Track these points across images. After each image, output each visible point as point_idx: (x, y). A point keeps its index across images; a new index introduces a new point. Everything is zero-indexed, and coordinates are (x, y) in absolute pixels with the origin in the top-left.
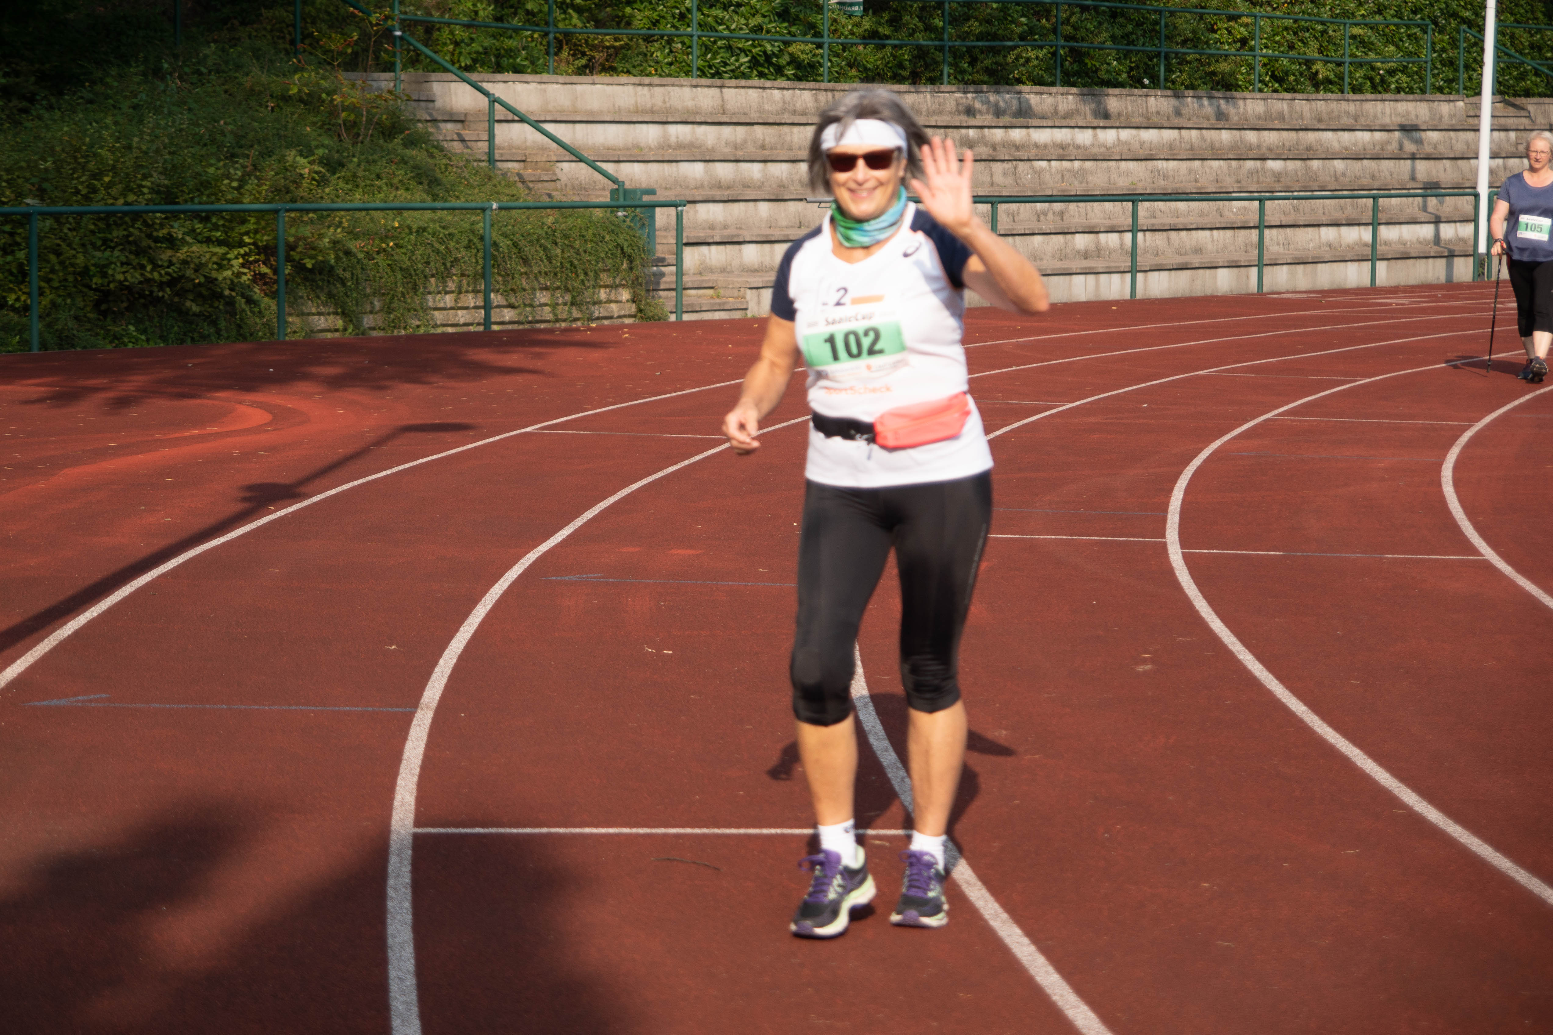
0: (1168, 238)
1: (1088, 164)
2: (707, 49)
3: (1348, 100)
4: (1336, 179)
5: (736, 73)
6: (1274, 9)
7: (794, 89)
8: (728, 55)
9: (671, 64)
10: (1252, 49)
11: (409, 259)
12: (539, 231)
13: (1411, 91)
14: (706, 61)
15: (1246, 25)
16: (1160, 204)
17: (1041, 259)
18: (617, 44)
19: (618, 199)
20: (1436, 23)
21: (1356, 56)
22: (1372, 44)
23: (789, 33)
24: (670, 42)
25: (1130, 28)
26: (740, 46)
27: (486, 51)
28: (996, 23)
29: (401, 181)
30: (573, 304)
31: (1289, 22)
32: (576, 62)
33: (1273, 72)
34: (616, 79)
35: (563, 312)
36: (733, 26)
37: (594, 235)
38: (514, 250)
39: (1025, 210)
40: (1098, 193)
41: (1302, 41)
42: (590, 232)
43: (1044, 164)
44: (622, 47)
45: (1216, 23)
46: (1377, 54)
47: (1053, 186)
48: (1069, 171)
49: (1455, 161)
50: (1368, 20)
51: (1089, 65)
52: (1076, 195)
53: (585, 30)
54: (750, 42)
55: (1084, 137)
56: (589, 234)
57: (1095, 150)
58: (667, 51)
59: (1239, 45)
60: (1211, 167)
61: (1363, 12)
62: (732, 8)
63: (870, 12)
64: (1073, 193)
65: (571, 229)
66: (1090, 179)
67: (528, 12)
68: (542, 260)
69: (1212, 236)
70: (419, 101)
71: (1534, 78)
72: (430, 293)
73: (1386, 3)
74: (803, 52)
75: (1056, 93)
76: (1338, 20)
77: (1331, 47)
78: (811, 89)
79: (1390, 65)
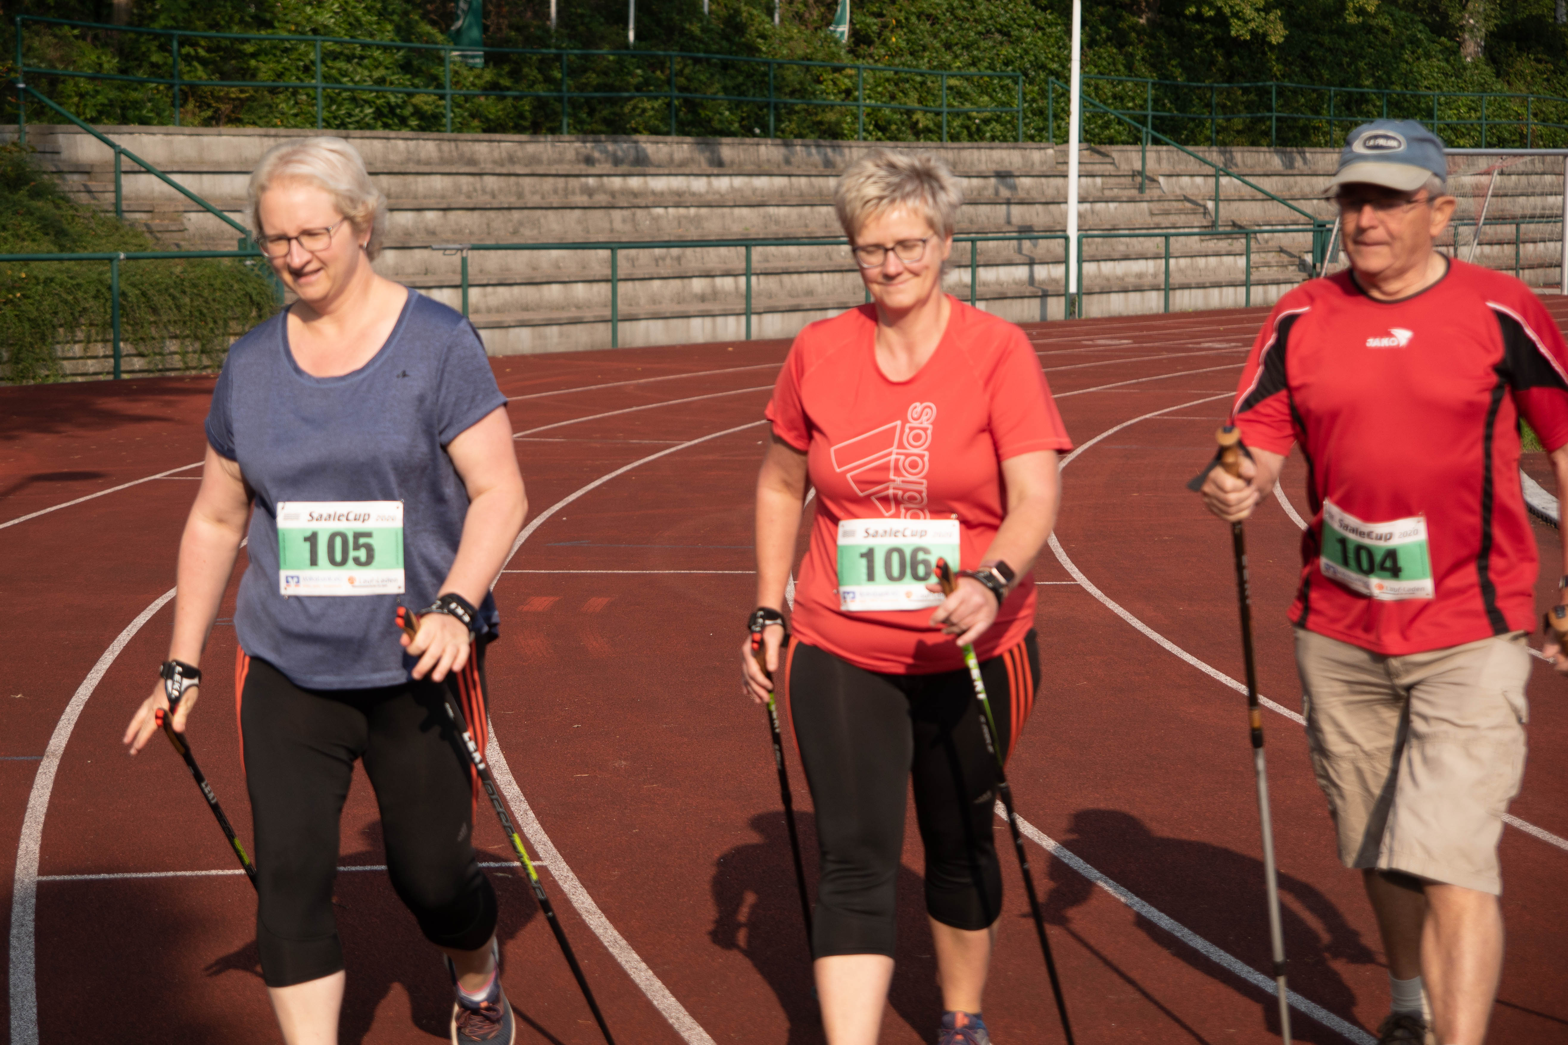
0: (781, 282)
1: (704, 211)
2: (332, 100)
3: (946, 148)
5: (362, 124)
6: (876, 61)
7: (417, 139)
8: (352, 106)
9: (296, 115)
10: (856, 99)
11: (37, 309)
12: (168, 281)
13: (1005, 139)
14: (330, 112)
15: (850, 77)
16: (772, 249)
17: (660, 303)
18: (243, 96)
19: (245, 248)
20: (1026, 75)
21: (953, 106)
22: (968, 94)
23: (413, 85)
24: (295, 93)
25: (740, 79)
26: (364, 97)
27: (111, 103)
28: (612, 75)
29: (27, 232)
30: (203, 352)
31: (890, 74)
32: (203, 114)
33: (876, 121)
34: (242, 130)
35: (193, 360)
36: (357, 78)
37: (223, 284)
38: (143, 299)
39: (644, 255)
40: (712, 238)
41: (902, 92)
42: (219, 281)
43: (660, 211)
44: (248, 99)
45: (821, 75)
46: (973, 104)
47: (670, 232)
48: (686, 217)
49: (1046, 206)
50: (963, 72)
51: (703, 115)
52: (692, 241)
53: (210, 82)
54: (374, 94)
55: (699, 185)
56: (218, 283)
57: (710, 197)
58: (292, 102)
59: (843, 95)
60: (820, 213)
61: (958, 64)
62: (356, 60)
63: (491, 64)
64: (689, 239)
65: (199, 278)
66: (706, 225)
67: (154, 65)
68: (170, 309)
69: (822, 279)
70: (44, 152)
71: (1117, 127)
72: (58, 343)
73: (980, 55)
74: (426, 103)
75: (672, 142)
76: (935, 72)
77: (929, 97)
78: (435, 140)
79: (987, 115)
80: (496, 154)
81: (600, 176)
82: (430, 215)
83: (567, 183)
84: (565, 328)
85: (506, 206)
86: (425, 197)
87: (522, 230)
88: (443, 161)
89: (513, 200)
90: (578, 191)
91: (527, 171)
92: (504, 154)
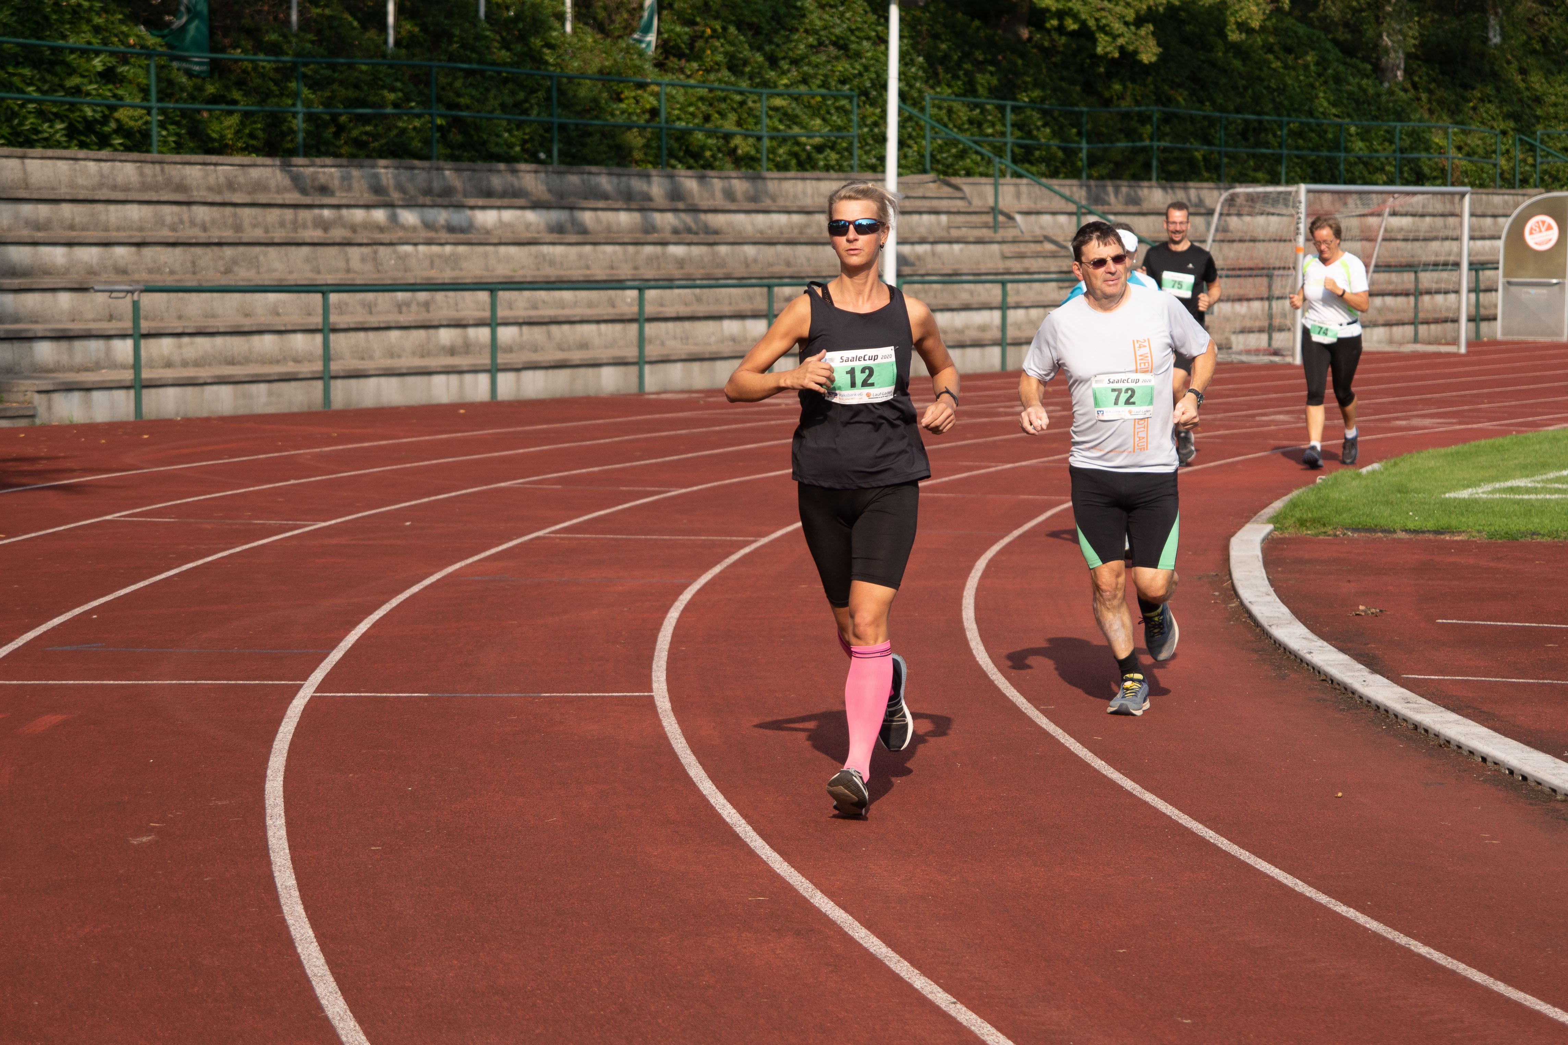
0: (549, 333)
1: (461, 249)
3: (767, 179)
4: (747, 266)
5: (51, 142)
6: (689, 77)
7: (115, 160)
8: (40, 121)
13: (840, 169)
14: (11, 127)
15: (656, 95)
16: (542, 294)
17: (399, 356)
20: (867, 95)
21: (778, 130)
22: (797, 116)
23: (115, 96)
25: (521, 95)
26: (54, 110)
28: (366, 88)
31: (703, 92)
33: (687, 147)
36: (46, 87)
39: (383, 299)
40: (468, 281)
41: (718, 112)
43: (409, 248)
45: (622, 92)
46: (803, 127)
47: (418, 274)
48: (440, 256)
50: (791, 90)
51: (475, 138)
54: (67, 107)
57: (472, 233)
59: (647, 116)
60: (604, 253)
61: (785, 81)
62: (45, 66)
64: (440, 281)
66: (464, 265)
69: (599, 330)
71: (974, 156)
73: (811, 71)
74: (132, 118)
75: (430, 168)
76: (759, 90)
77: (751, 120)
78: (135, 161)
79: (817, 140)
80: (212, 180)
81: (338, 207)
82: (120, 251)
83: (296, 215)
84: (275, 386)
85: (217, 241)
86: (118, 229)
87: (236, 269)
88: (145, 187)
89: (228, 235)
90: (309, 224)
91: (247, 199)
92: (222, 180)
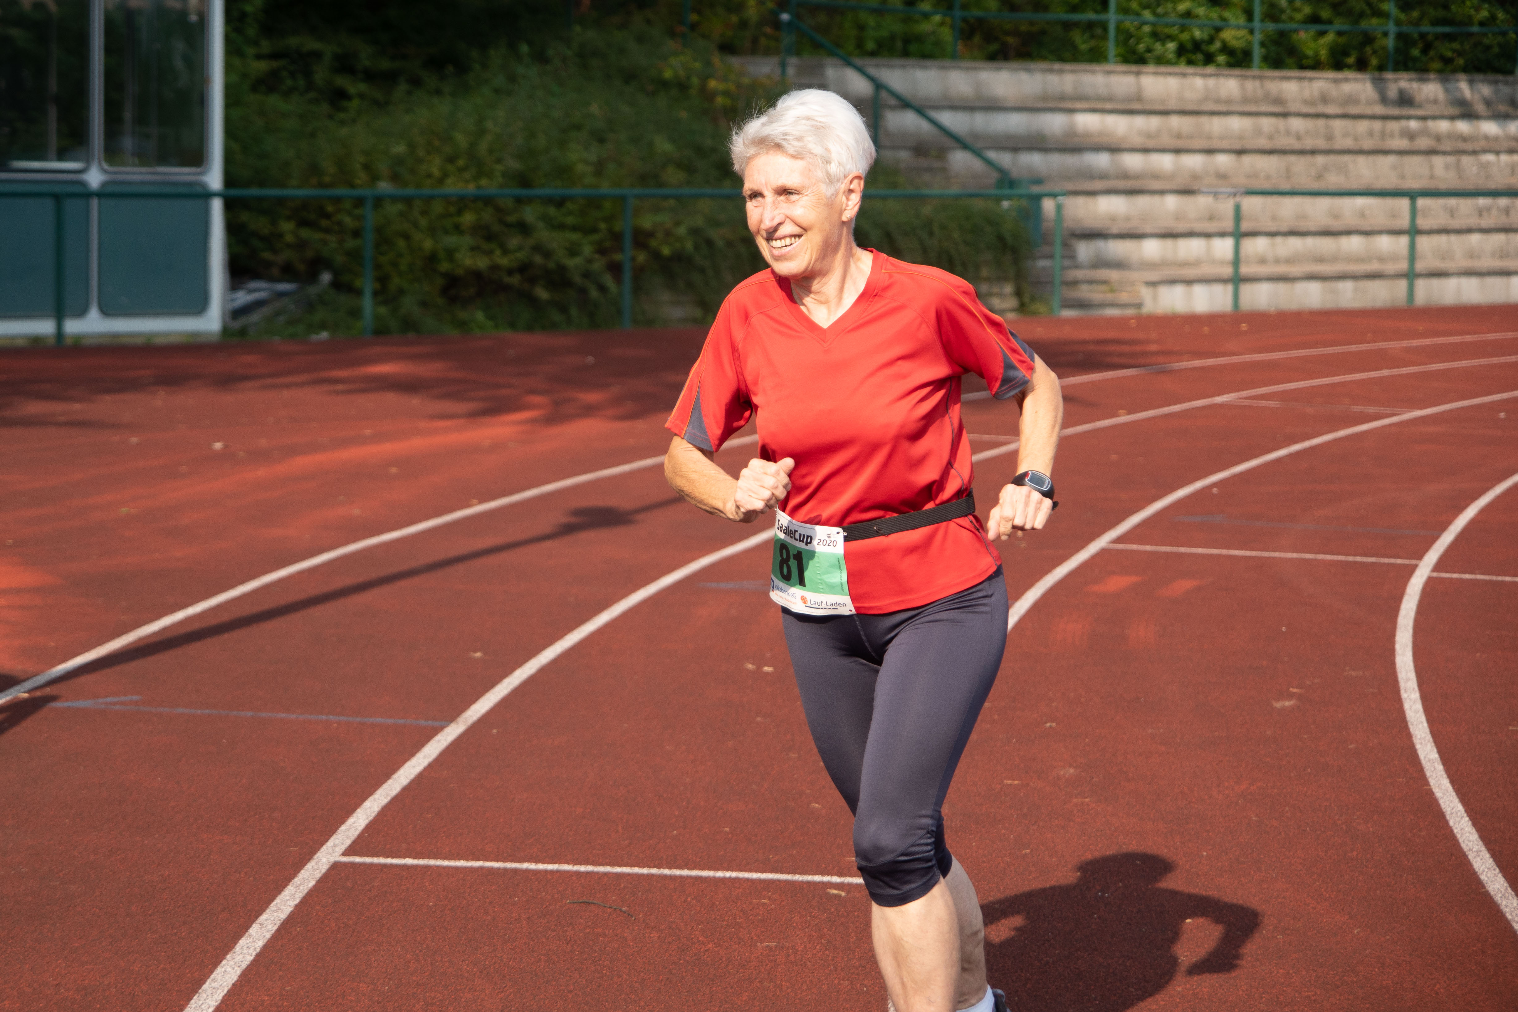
5: (1162, 60)
8: (1152, 41)
12: (915, 222)
14: (1126, 47)
18: (1033, 29)
19: (1002, 188)
23: (1221, 18)
24: (1090, 26)
27: (893, 37)
32: (989, 47)
36: (1159, 11)
42: (970, 223)
43: (1491, 157)
44: (1038, 32)
53: (998, 14)
54: (1177, 28)
58: (1087, 35)
65: (949, 220)
74: (1234, 37)
78: (1237, 76)
80: (1307, 94)
81: (1424, 118)
82: (1221, 158)
83: (1384, 125)
84: (1361, 282)
85: (1308, 147)
86: (1221, 138)
87: (1326, 175)
88: (1245, 100)
89: (1321, 144)
90: (1397, 134)
91: (1340, 112)
92: (1316, 93)
